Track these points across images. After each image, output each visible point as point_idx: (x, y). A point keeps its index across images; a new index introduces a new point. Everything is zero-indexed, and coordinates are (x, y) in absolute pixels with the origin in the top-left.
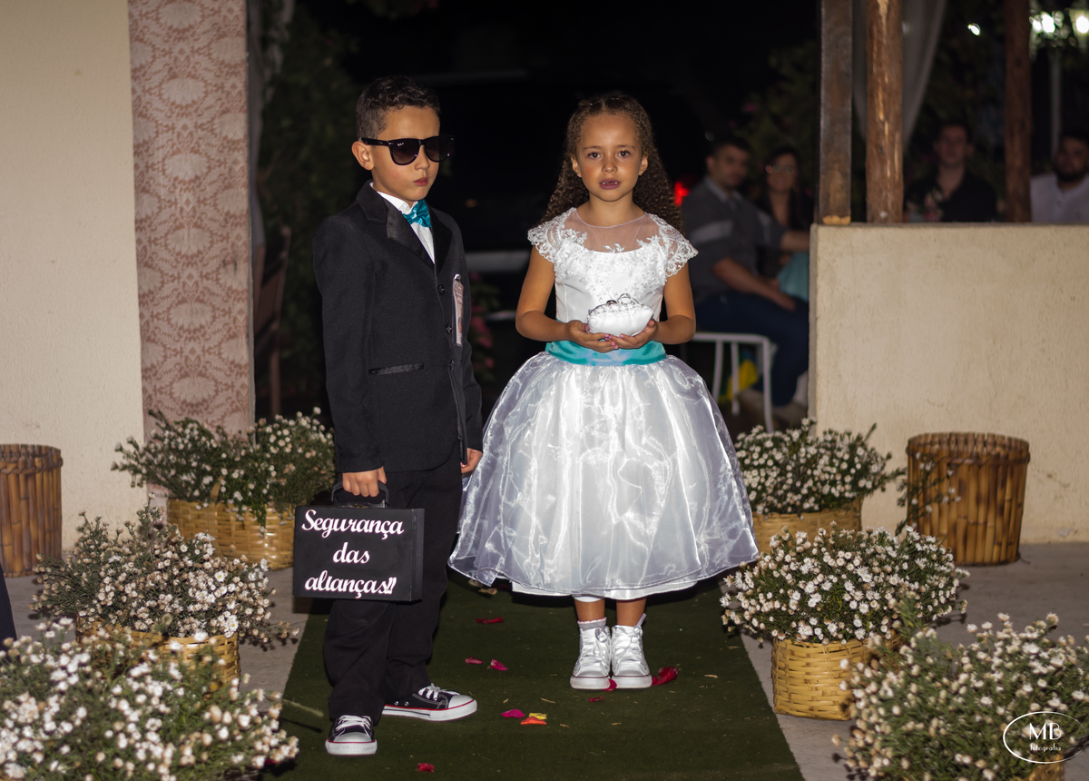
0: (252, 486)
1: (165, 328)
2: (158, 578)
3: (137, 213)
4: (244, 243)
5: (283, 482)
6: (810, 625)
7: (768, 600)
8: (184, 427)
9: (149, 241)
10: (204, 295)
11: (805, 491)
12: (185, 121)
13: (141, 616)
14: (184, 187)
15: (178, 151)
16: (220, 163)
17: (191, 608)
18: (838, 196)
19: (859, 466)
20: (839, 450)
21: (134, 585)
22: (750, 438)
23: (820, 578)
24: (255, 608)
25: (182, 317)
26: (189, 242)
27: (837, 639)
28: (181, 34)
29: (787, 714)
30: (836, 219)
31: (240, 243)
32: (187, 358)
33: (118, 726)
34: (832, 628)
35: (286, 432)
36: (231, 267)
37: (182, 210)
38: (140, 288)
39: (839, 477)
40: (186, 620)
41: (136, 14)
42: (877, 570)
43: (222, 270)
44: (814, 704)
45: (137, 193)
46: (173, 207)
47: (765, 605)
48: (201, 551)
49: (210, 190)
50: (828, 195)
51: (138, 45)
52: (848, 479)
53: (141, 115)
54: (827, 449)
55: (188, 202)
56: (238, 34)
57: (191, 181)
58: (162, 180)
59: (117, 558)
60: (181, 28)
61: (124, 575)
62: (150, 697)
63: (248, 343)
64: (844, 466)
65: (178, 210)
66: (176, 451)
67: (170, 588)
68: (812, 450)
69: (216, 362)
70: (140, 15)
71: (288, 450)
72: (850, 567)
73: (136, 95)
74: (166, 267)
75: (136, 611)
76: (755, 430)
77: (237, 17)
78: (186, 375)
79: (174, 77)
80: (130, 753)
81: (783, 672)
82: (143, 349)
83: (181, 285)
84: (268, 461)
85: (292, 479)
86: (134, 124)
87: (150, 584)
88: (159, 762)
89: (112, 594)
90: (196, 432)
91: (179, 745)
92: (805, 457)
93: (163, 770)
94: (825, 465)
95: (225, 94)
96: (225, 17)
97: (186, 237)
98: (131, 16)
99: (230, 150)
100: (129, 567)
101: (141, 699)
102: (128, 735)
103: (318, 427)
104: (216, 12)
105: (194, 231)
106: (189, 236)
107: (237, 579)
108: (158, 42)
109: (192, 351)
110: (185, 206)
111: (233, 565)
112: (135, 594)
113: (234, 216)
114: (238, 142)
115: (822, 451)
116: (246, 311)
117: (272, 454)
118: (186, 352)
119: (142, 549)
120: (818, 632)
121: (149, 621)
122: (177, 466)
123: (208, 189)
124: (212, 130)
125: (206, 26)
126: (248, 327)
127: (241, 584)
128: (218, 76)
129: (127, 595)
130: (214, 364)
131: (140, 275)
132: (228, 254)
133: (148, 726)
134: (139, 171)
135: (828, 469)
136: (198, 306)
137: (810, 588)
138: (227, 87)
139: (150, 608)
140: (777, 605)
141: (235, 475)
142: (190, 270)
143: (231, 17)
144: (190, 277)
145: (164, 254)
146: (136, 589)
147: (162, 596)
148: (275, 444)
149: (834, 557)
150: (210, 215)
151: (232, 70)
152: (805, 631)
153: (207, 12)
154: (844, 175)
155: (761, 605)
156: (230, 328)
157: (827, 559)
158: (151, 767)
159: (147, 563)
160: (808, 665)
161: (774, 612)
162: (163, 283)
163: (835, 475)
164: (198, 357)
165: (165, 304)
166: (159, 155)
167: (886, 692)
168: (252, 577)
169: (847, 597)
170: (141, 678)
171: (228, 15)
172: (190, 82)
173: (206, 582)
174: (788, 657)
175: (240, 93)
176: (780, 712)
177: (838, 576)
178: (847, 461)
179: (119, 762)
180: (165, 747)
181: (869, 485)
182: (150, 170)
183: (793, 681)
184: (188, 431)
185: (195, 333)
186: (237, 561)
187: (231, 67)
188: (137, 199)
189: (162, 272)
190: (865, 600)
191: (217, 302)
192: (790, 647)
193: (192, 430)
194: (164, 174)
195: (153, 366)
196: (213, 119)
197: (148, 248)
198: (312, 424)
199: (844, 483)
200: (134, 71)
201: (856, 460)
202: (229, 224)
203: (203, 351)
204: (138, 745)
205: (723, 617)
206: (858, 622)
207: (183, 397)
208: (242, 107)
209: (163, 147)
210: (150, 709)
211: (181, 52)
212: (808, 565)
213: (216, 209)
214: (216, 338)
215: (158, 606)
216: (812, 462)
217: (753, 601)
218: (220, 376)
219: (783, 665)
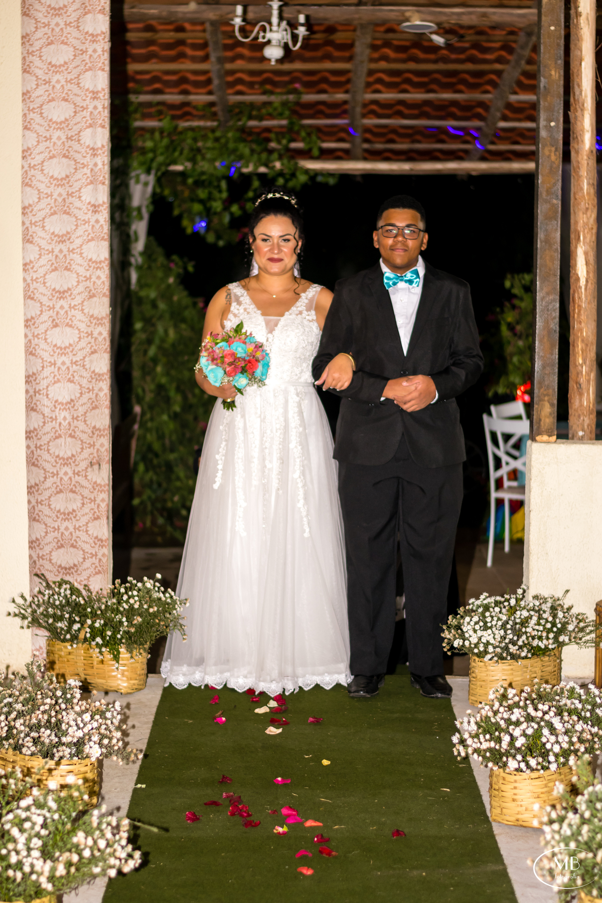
0: (109, 633)
1: (46, 511)
2: (40, 716)
3: (27, 426)
4: (106, 450)
5: (133, 630)
6: (517, 760)
7: (486, 741)
8: (60, 586)
9: (36, 447)
10: (76, 487)
11: (520, 643)
12: (64, 358)
13: (27, 744)
14: (62, 408)
15: (59, 381)
16: (89, 390)
17: (64, 739)
18: (547, 420)
19: (559, 626)
20: (544, 612)
21: (22, 721)
22: (478, 602)
23: (524, 726)
24: (111, 739)
25: (59, 503)
26: (65, 448)
27: (537, 770)
28: (62, 294)
29: (499, 822)
30: (545, 438)
31: (103, 450)
32: (62, 534)
33: (11, 846)
34: (533, 762)
35: (135, 593)
36: (96, 467)
37: (60, 424)
38: (28, 481)
39: (544, 634)
40: (60, 748)
41: (29, 280)
42: (566, 718)
43: (89, 469)
44: (519, 816)
45: (27, 411)
46: (54, 422)
47: (483, 743)
48: (72, 694)
49: (81, 410)
50: (540, 420)
51: (29, 302)
52: (551, 635)
53: (31, 353)
54: (536, 612)
55: (65, 419)
56: (104, 295)
57: (67, 403)
58: (46, 401)
59: (10, 700)
60: (62, 290)
61: (15, 713)
62: (34, 824)
63: (108, 523)
64: (549, 626)
65: (58, 424)
66: (53, 606)
67: (48, 725)
68: (525, 614)
69: (84, 536)
70: (32, 280)
71: (136, 606)
72: (547, 717)
73: (28, 339)
74: (48, 466)
75: (23, 740)
76: (482, 597)
77: (103, 282)
78: (62, 546)
79: (56, 326)
80: (19, 865)
81: (496, 792)
82: (30, 526)
83: (59, 479)
84: (122, 613)
85: (139, 627)
86: (26, 360)
87: (34, 721)
88: (40, 874)
89: (6, 728)
90: (68, 592)
91: (55, 860)
92: (520, 618)
93: (43, 880)
94: (535, 625)
95: (93, 339)
96: (94, 283)
97: (63, 444)
98: (25, 280)
99: (97, 380)
100: (19, 707)
101: (27, 825)
102: (18, 853)
103: (159, 588)
104: (88, 279)
105: (69, 440)
106: (65, 443)
107: (97, 717)
108: (44, 300)
109: (67, 529)
110: (63, 422)
111: (95, 706)
112: (22, 728)
113: (99, 430)
114: (103, 375)
115: (532, 613)
116: (107, 499)
117: (124, 609)
118: (62, 529)
119: (28, 692)
120: (523, 765)
121: (33, 749)
122: (54, 616)
123: (80, 409)
124: (84, 366)
125: (81, 288)
126: (108, 511)
127: (100, 721)
128: (89, 326)
129: (17, 729)
130: (83, 538)
131: (28, 471)
132: (94, 457)
133: (32, 845)
134: (29, 395)
135: (537, 627)
136: (71, 495)
137: (517, 732)
138: (95, 334)
139: (34, 739)
140: (492, 744)
141: (97, 625)
142: (66, 469)
143: (99, 282)
144: (66, 473)
145: (46, 456)
146: (24, 724)
147: (43, 730)
148: (127, 602)
149: (536, 709)
150: (81, 428)
151: (99, 321)
152: (512, 764)
153: (81, 278)
154: (552, 405)
155: (481, 743)
156: (95, 512)
157: (530, 710)
158: (34, 877)
159: (32, 703)
160: (515, 788)
161: (490, 750)
162: (45, 478)
163: (542, 631)
164: (71, 534)
165: (47, 494)
166: (44, 384)
167: (565, 831)
168: (108, 715)
169: (544, 740)
170: (28, 809)
171: (97, 281)
172: (68, 329)
173: (75, 720)
174: (501, 781)
175: (105, 339)
176: (494, 820)
177: (538, 723)
178: (551, 622)
179: (11, 873)
180: (45, 861)
181: (566, 639)
182: (37, 395)
183: (504, 800)
184: (62, 591)
185: (68, 515)
186: (98, 704)
187: (98, 319)
188: (27, 415)
189: (45, 470)
190: (557, 742)
191: (86, 493)
192: (502, 774)
193: (65, 590)
194: (47, 397)
195: (37, 539)
196: (84, 358)
197: (35, 452)
198: (154, 586)
199: (548, 638)
200: (27, 321)
201: (558, 621)
202: (96, 435)
203: (75, 529)
204: (24, 860)
205: (454, 749)
206: (552, 758)
207: (59, 563)
208: (106, 349)
209: (47, 377)
210: (33, 833)
211: (62, 307)
212: (517, 714)
213: (85, 424)
214: (84, 520)
215: (39, 737)
216: (525, 622)
217: (476, 740)
218: (87, 547)
219: (497, 787)
